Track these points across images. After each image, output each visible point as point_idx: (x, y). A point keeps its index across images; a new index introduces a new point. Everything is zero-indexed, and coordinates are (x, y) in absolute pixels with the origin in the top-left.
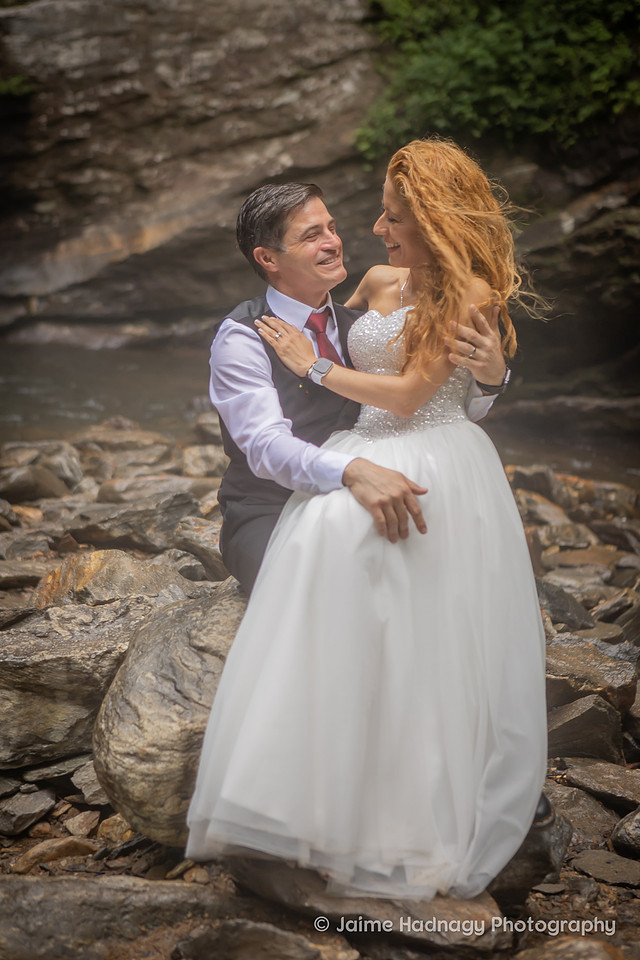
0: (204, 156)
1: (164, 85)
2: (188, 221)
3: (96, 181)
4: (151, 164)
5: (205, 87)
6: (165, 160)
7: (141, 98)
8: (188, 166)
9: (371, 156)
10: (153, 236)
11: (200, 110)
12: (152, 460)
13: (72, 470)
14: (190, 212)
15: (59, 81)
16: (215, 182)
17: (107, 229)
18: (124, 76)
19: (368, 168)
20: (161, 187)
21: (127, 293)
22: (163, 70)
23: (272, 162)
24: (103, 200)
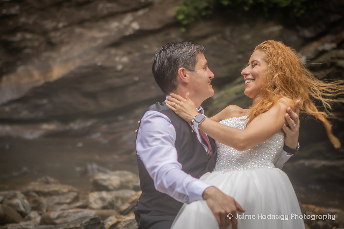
0: (87, 24)
2: (78, 63)
3: (24, 39)
4: (56, 29)
6: (64, 27)
8: (78, 30)
9: (185, 22)
10: (58, 72)
12: (68, 201)
13: (24, 207)
14: (80, 57)
16: (94, 39)
17: (30, 67)
19: (183, 30)
20: (62, 43)
21: (43, 105)
23: (127, 27)
24: (28, 51)
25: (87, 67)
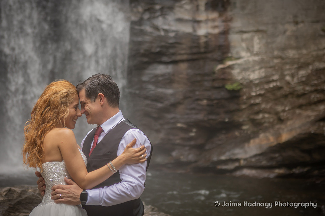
0: (304, 108)
1: (288, 83)
2: (299, 131)
3: (264, 118)
4: (284, 111)
5: (304, 83)
6: (289, 110)
7: (280, 88)
8: (298, 111)
10: (285, 137)
11: (302, 91)
14: (299, 127)
15: (250, 84)
16: (309, 117)
17: (268, 134)
18: (273, 81)
20: (288, 119)
21: (276, 158)
22: (288, 78)
24: (266, 124)
25: (305, 134)
